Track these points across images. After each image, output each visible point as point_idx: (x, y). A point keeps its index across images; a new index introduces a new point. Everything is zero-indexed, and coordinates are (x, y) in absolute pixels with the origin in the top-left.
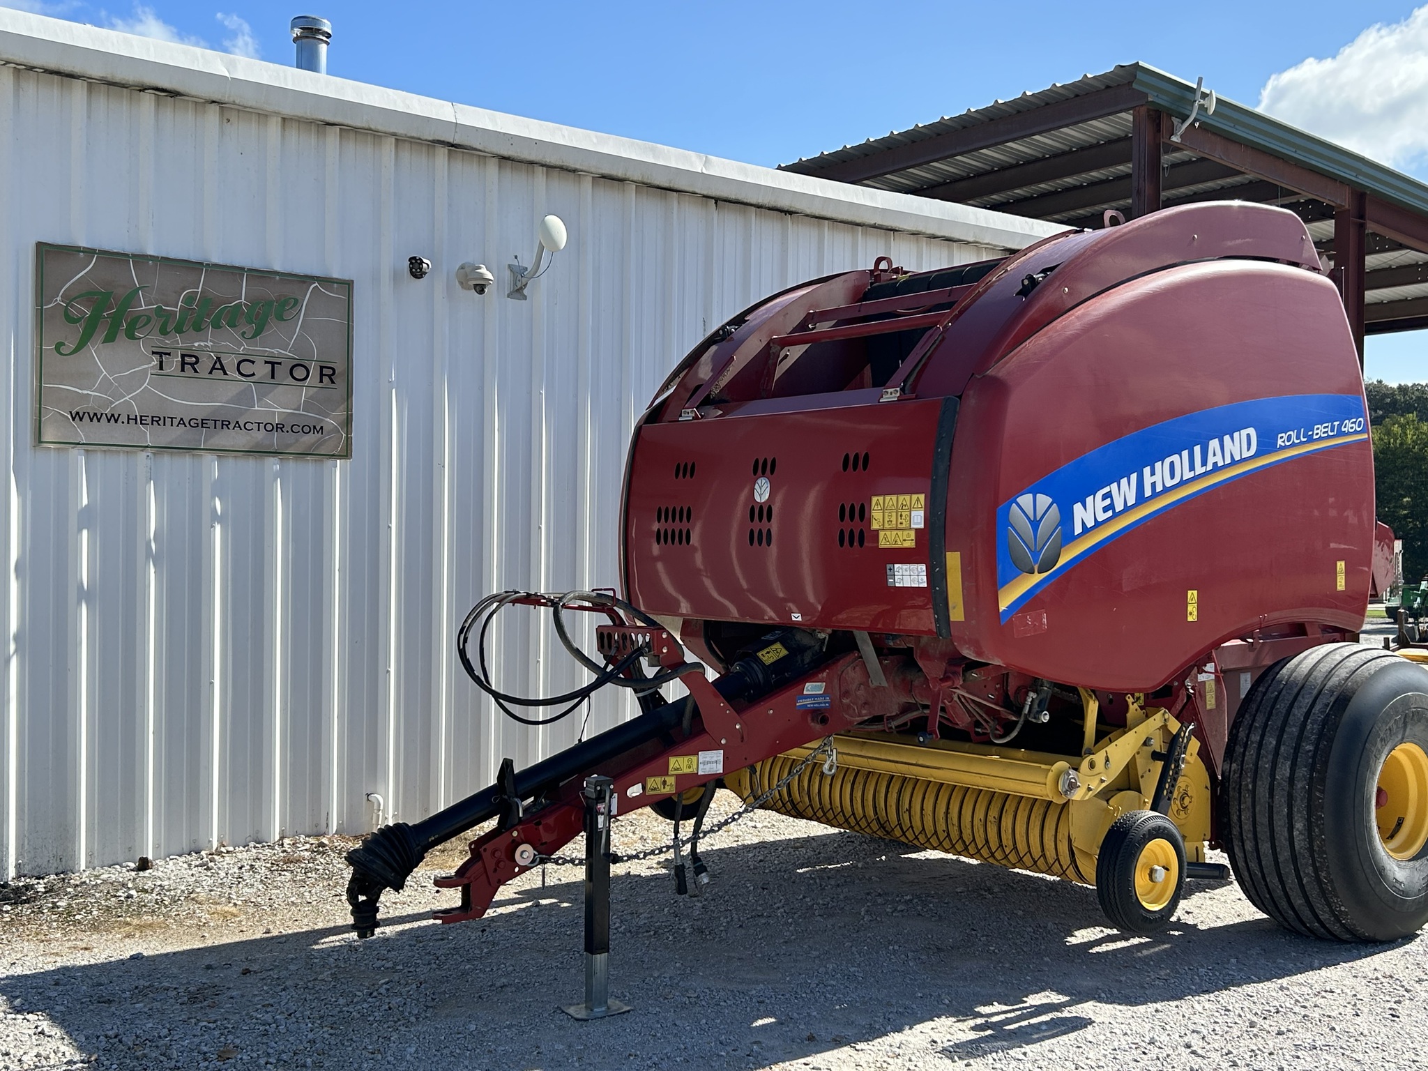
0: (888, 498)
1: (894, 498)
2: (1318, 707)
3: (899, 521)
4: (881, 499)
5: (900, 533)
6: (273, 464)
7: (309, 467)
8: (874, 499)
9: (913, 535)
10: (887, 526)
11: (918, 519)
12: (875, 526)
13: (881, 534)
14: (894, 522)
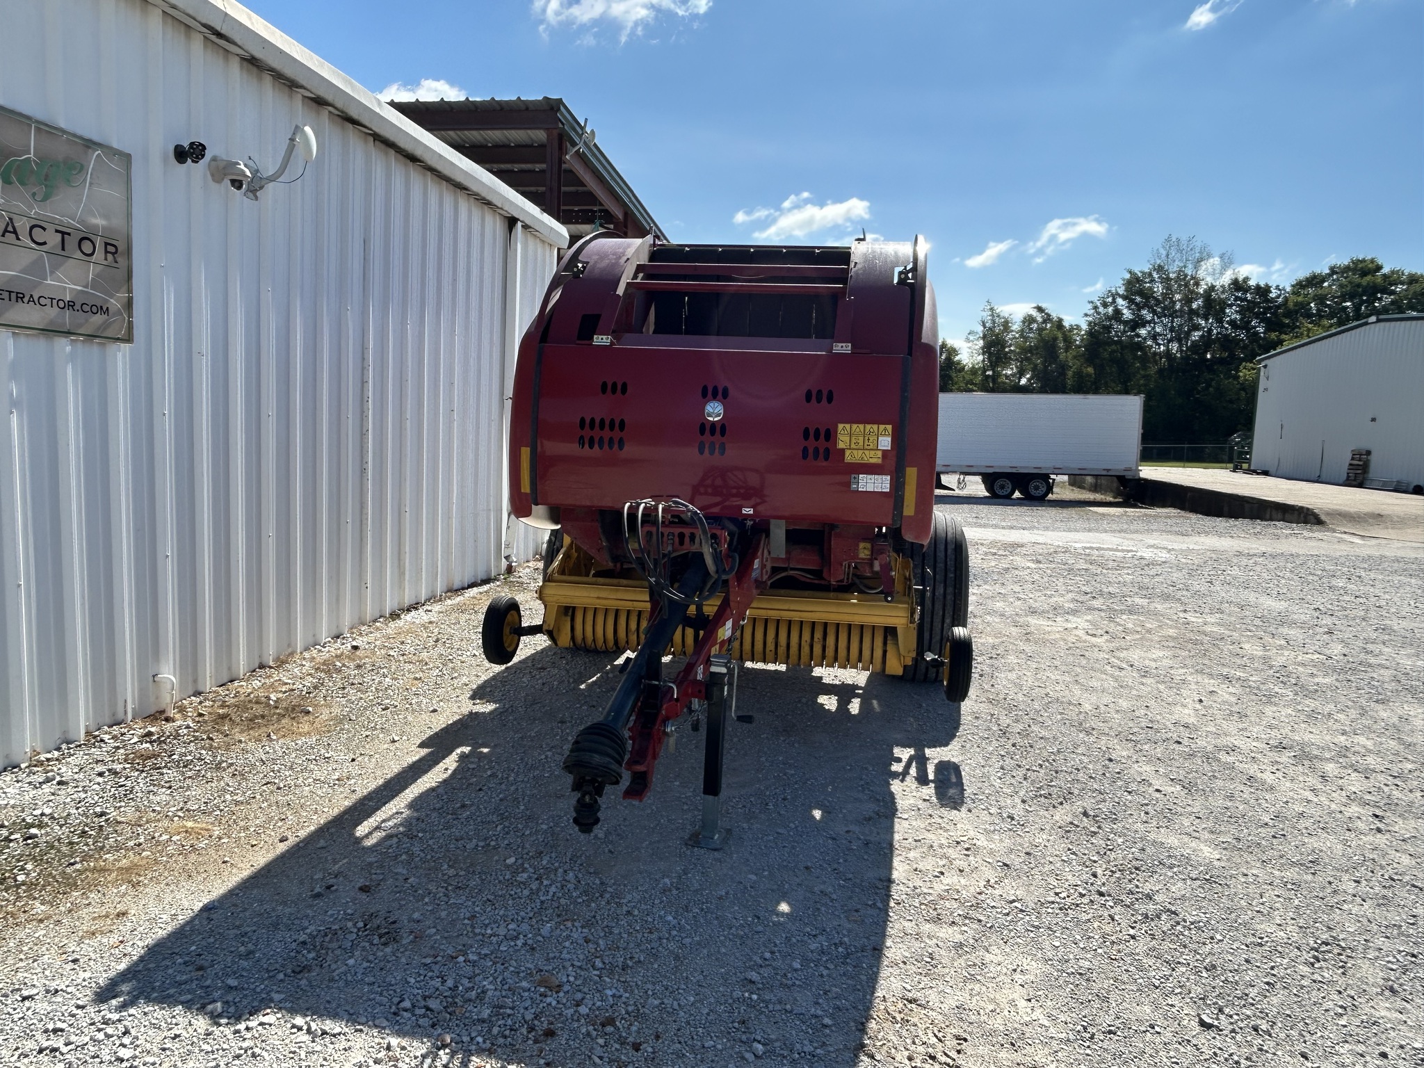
0: (854, 426)
1: (861, 426)
2: (949, 551)
3: (866, 443)
4: (848, 426)
5: (867, 452)
6: (64, 346)
7: (94, 349)
8: (841, 426)
9: (880, 454)
10: (853, 446)
11: (886, 443)
12: (841, 445)
13: (848, 453)
14: (861, 443)
